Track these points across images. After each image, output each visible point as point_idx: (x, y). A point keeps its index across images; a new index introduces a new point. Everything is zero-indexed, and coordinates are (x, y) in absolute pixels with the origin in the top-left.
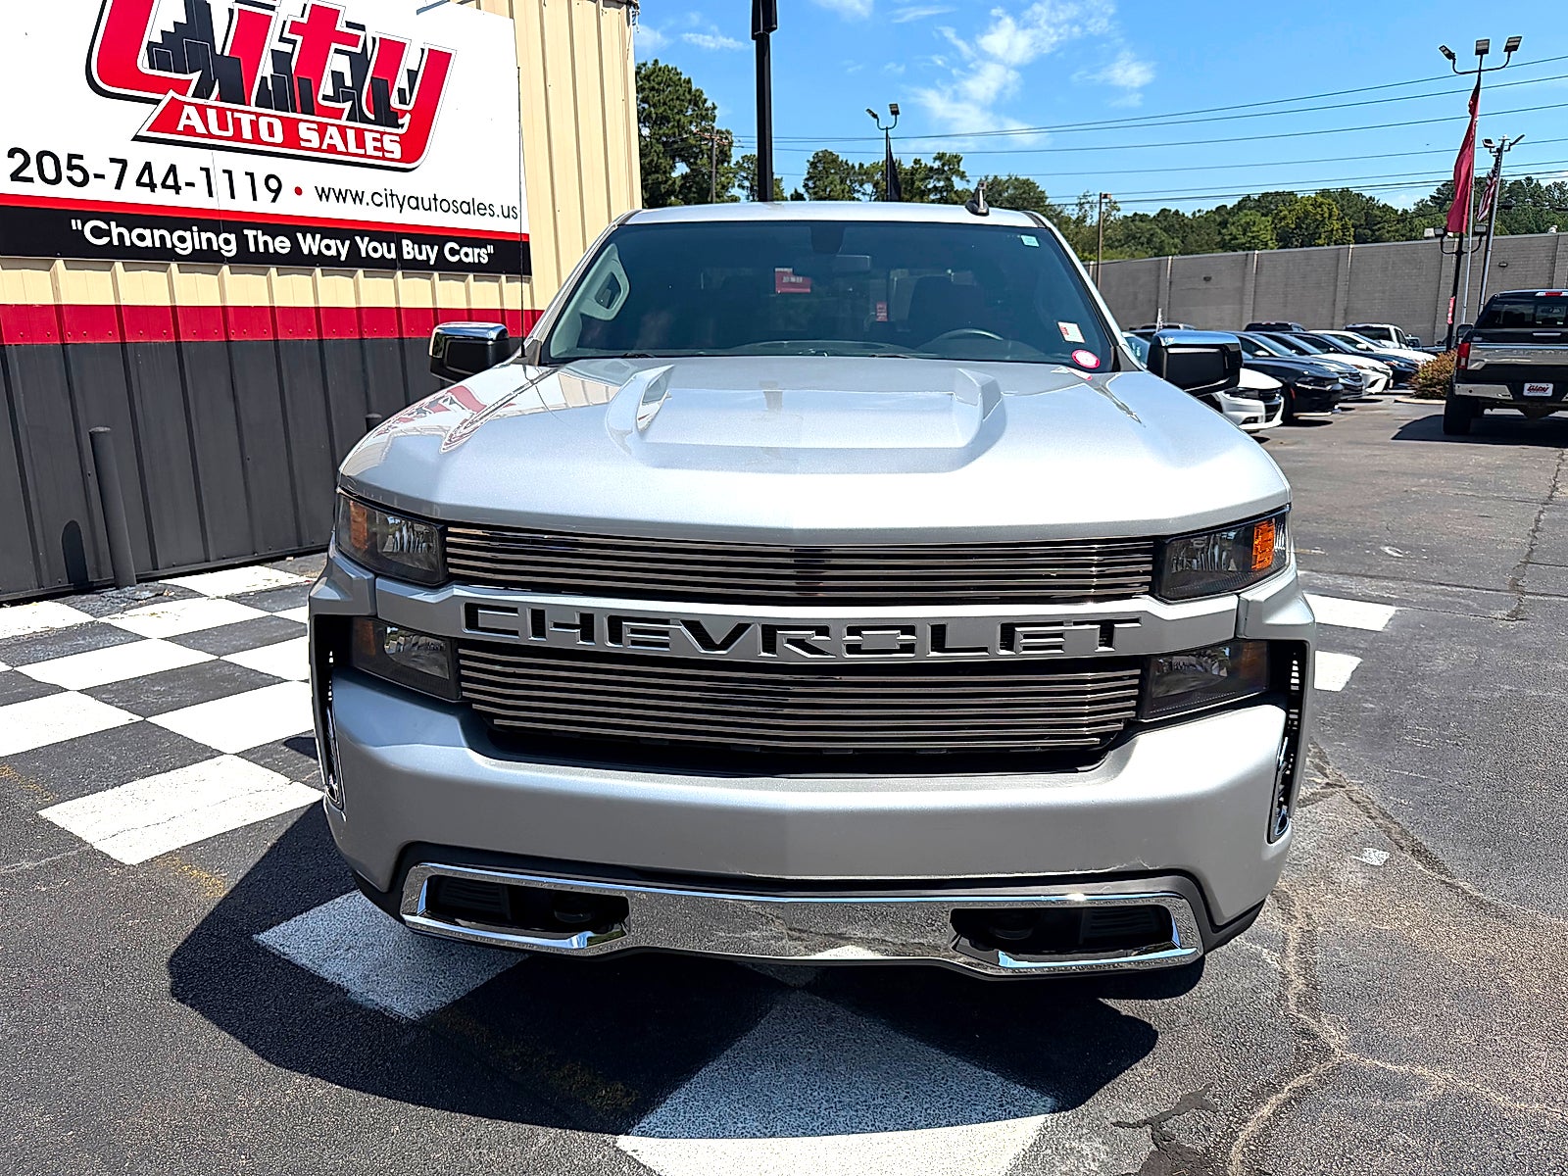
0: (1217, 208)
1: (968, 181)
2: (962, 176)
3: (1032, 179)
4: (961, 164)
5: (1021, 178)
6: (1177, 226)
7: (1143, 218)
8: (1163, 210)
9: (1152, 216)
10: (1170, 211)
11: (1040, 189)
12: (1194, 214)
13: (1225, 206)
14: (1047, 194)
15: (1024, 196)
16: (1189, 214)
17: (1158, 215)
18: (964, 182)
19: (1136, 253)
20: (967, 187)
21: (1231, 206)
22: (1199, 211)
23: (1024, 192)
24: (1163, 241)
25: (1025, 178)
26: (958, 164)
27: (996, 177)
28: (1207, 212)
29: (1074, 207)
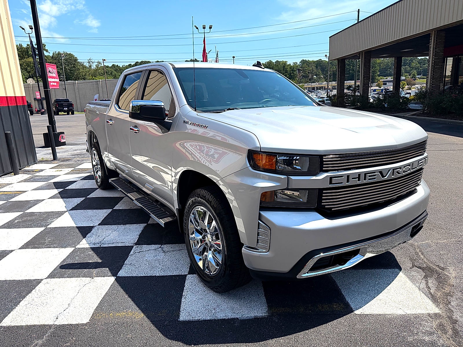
0: (129, 65)
1: (49, 53)
2: (47, 51)
3: (72, 53)
4: (46, 47)
5: (68, 53)
6: (119, 70)
7: (107, 67)
8: (113, 65)
9: (110, 66)
10: (115, 65)
11: (75, 57)
12: (123, 66)
13: (131, 64)
14: (78, 58)
15: (70, 58)
16: (121, 66)
17: (112, 66)
18: (48, 53)
19: (108, 77)
20: (49, 54)
21: (133, 64)
22: (124, 65)
23: (70, 57)
24: (116, 74)
25: (69, 53)
26: (45, 47)
27: (59, 52)
28: (126, 66)
29: (87, 63)
